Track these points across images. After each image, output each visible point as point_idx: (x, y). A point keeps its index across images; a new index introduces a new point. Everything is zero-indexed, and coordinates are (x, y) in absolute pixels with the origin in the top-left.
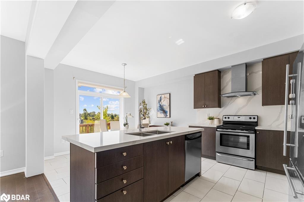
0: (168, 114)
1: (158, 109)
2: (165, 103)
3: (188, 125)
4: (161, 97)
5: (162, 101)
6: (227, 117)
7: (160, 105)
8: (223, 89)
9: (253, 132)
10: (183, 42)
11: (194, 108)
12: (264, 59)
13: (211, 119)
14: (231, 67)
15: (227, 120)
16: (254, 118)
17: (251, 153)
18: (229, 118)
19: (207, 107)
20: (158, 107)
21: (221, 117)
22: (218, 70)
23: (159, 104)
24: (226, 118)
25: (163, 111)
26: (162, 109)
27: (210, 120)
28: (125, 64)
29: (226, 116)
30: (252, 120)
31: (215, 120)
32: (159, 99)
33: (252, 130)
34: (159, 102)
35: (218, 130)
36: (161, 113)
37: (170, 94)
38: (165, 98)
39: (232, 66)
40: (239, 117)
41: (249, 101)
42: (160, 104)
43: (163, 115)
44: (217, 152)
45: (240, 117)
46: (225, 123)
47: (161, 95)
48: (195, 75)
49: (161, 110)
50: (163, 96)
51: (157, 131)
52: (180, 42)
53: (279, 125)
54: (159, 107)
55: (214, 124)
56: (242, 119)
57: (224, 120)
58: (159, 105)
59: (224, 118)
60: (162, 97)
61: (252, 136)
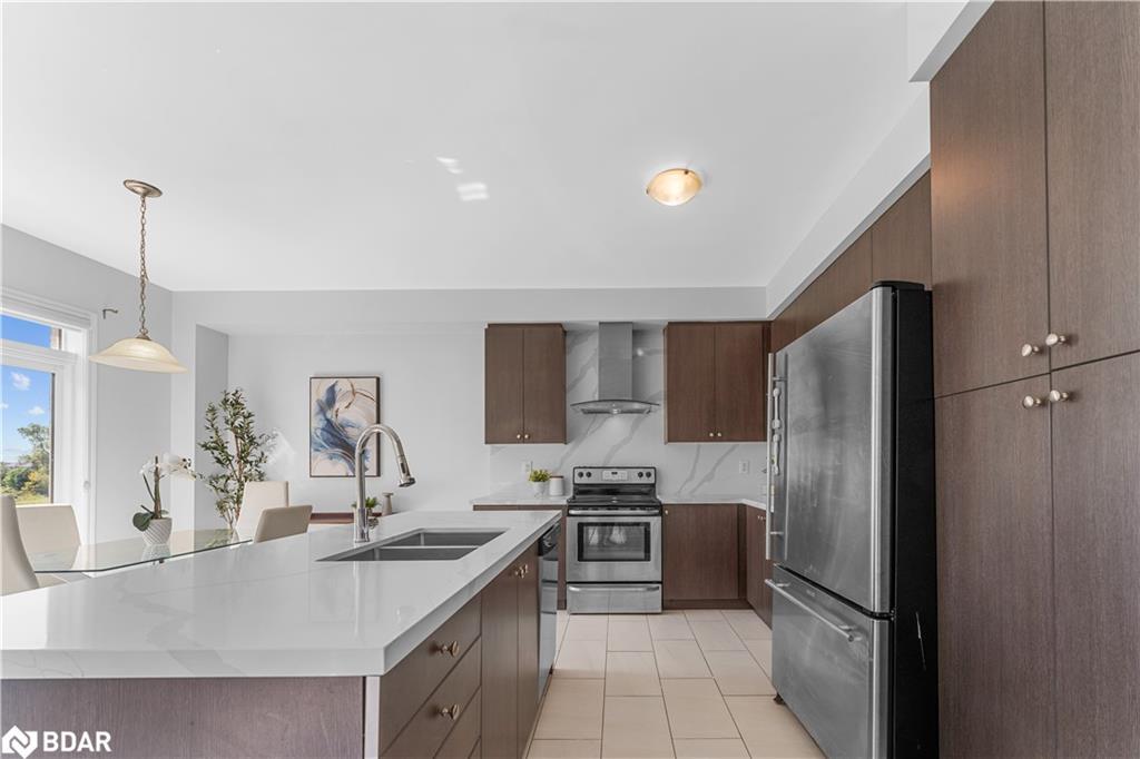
0: (371, 463)
1: (320, 441)
2: (355, 415)
3: (471, 502)
4: (332, 390)
5: (340, 405)
6: (585, 472)
7: (328, 420)
8: (574, 386)
9: (657, 511)
10: (483, 196)
11: (486, 443)
12: (670, 323)
13: (541, 478)
14: (597, 324)
15: (585, 480)
16: (649, 475)
17: (652, 570)
18: (589, 475)
19: (532, 440)
20: (319, 432)
21: (568, 474)
22: (560, 325)
23: (321, 416)
24: (581, 475)
25: (342, 447)
26: (337, 439)
27: (537, 483)
28: (150, 191)
29: (582, 470)
30: (645, 480)
31: (553, 481)
32: (322, 395)
33: (655, 507)
34: (322, 410)
35: (572, 512)
36: (331, 459)
37: (378, 379)
38: (354, 393)
39: (601, 323)
40: (615, 470)
41: (635, 427)
42: (329, 416)
43: (341, 467)
44: (569, 583)
45: (619, 471)
46: (581, 490)
47: (333, 381)
48: (489, 325)
49: (334, 445)
50: (343, 386)
51: (419, 535)
52: (475, 191)
53: (695, 490)
54: (323, 429)
55: (548, 495)
56: (622, 477)
57: (578, 480)
58: (322, 424)
59: (576, 475)
60: (337, 389)
61: (655, 523)
